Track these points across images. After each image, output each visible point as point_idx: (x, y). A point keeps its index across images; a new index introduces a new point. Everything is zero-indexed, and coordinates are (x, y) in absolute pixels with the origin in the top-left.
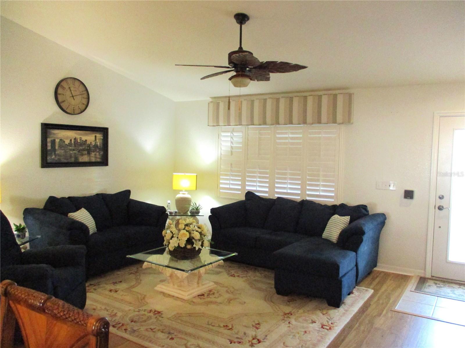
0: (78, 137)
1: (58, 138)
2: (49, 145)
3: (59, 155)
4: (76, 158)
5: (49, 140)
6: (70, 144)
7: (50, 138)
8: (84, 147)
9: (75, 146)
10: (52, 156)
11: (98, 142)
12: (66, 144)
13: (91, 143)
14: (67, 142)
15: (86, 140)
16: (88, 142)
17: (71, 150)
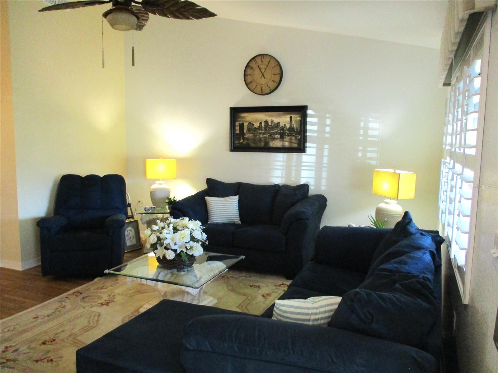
0: (269, 119)
1: (246, 122)
2: (237, 128)
3: (248, 139)
4: (267, 143)
5: (237, 124)
6: (260, 128)
7: (238, 121)
8: (276, 131)
9: (266, 129)
10: (241, 140)
11: (294, 124)
12: (256, 128)
13: (285, 125)
14: (257, 125)
15: (279, 122)
16: (282, 124)
17: (260, 134)
